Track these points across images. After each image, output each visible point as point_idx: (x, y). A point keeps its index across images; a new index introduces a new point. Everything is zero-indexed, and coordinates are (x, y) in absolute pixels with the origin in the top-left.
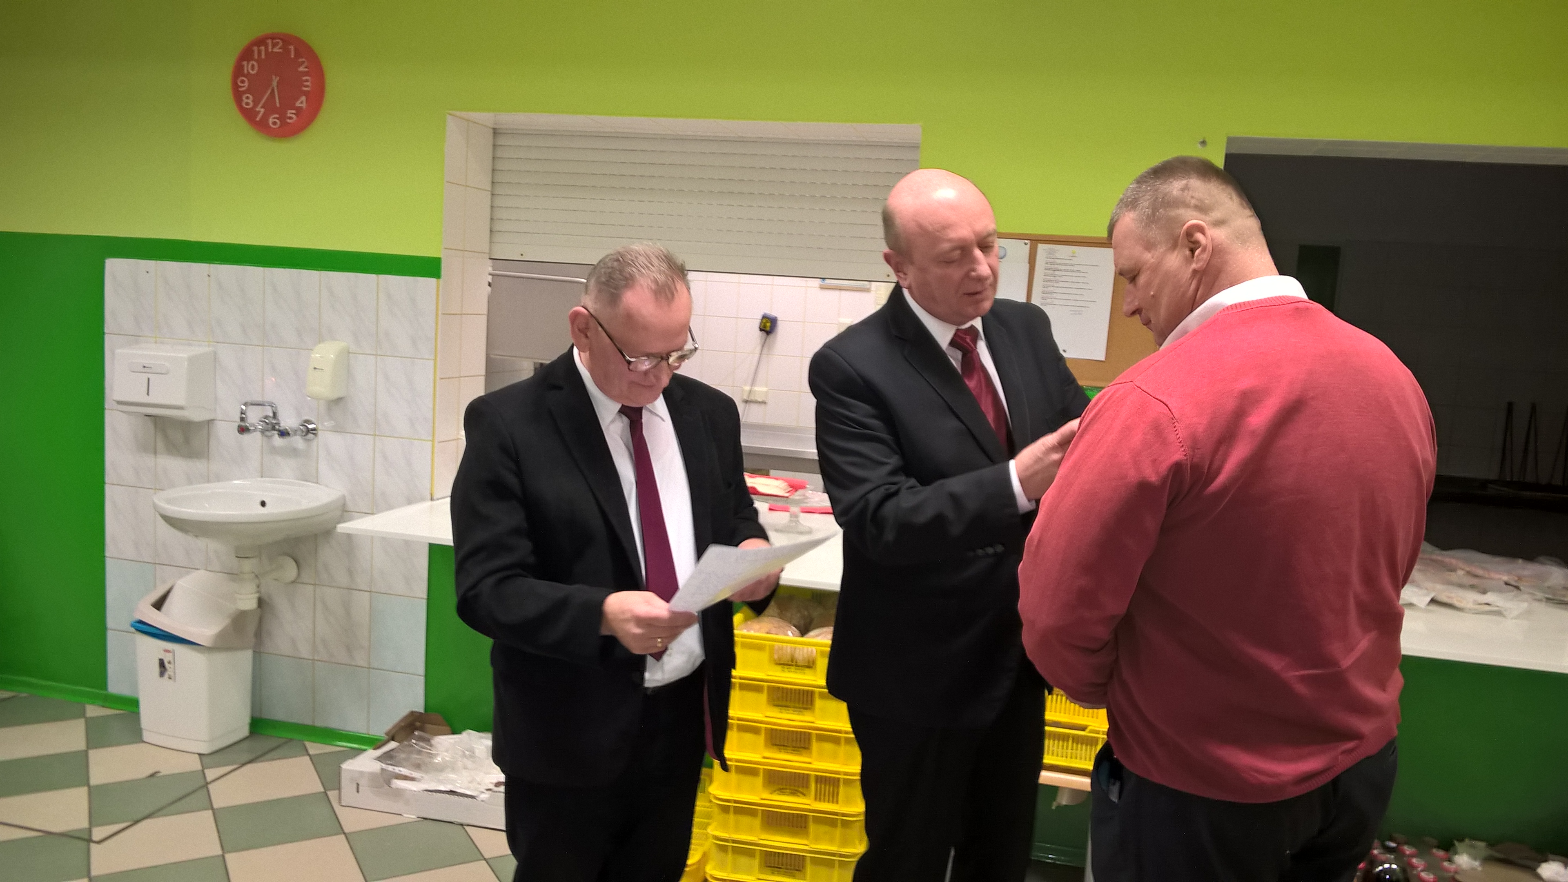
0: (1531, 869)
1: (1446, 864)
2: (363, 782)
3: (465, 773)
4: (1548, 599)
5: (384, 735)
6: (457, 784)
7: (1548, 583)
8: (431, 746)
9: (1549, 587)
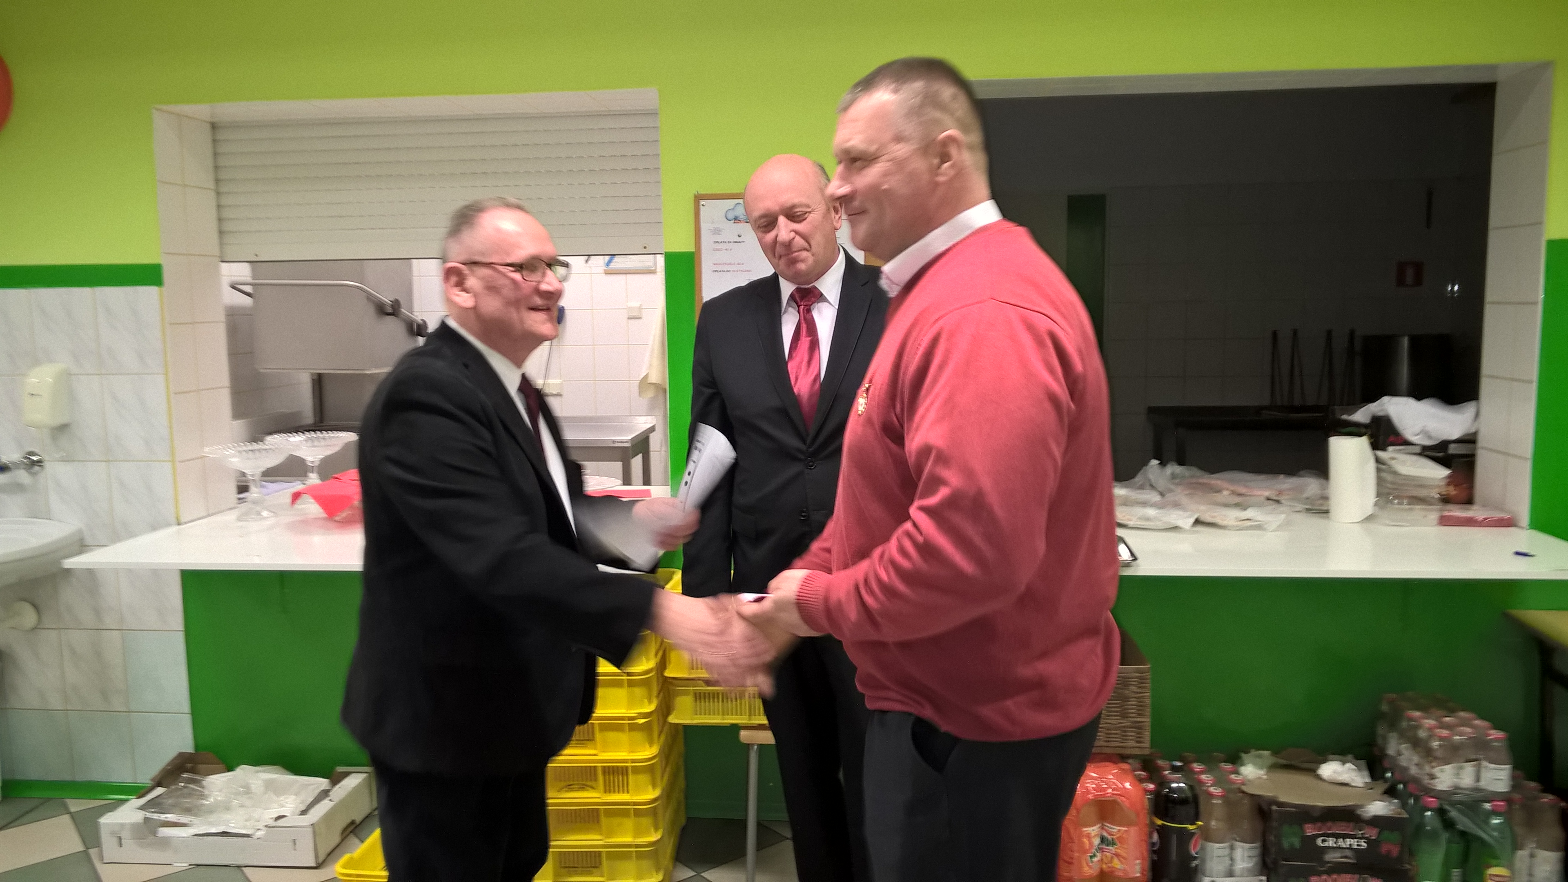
0: (1312, 772)
1: (1233, 776)
2: (126, 835)
3: (241, 811)
4: (1308, 510)
5: (150, 782)
6: (230, 825)
7: (1305, 495)
8: (203, 787)
9: (1307, 498)
